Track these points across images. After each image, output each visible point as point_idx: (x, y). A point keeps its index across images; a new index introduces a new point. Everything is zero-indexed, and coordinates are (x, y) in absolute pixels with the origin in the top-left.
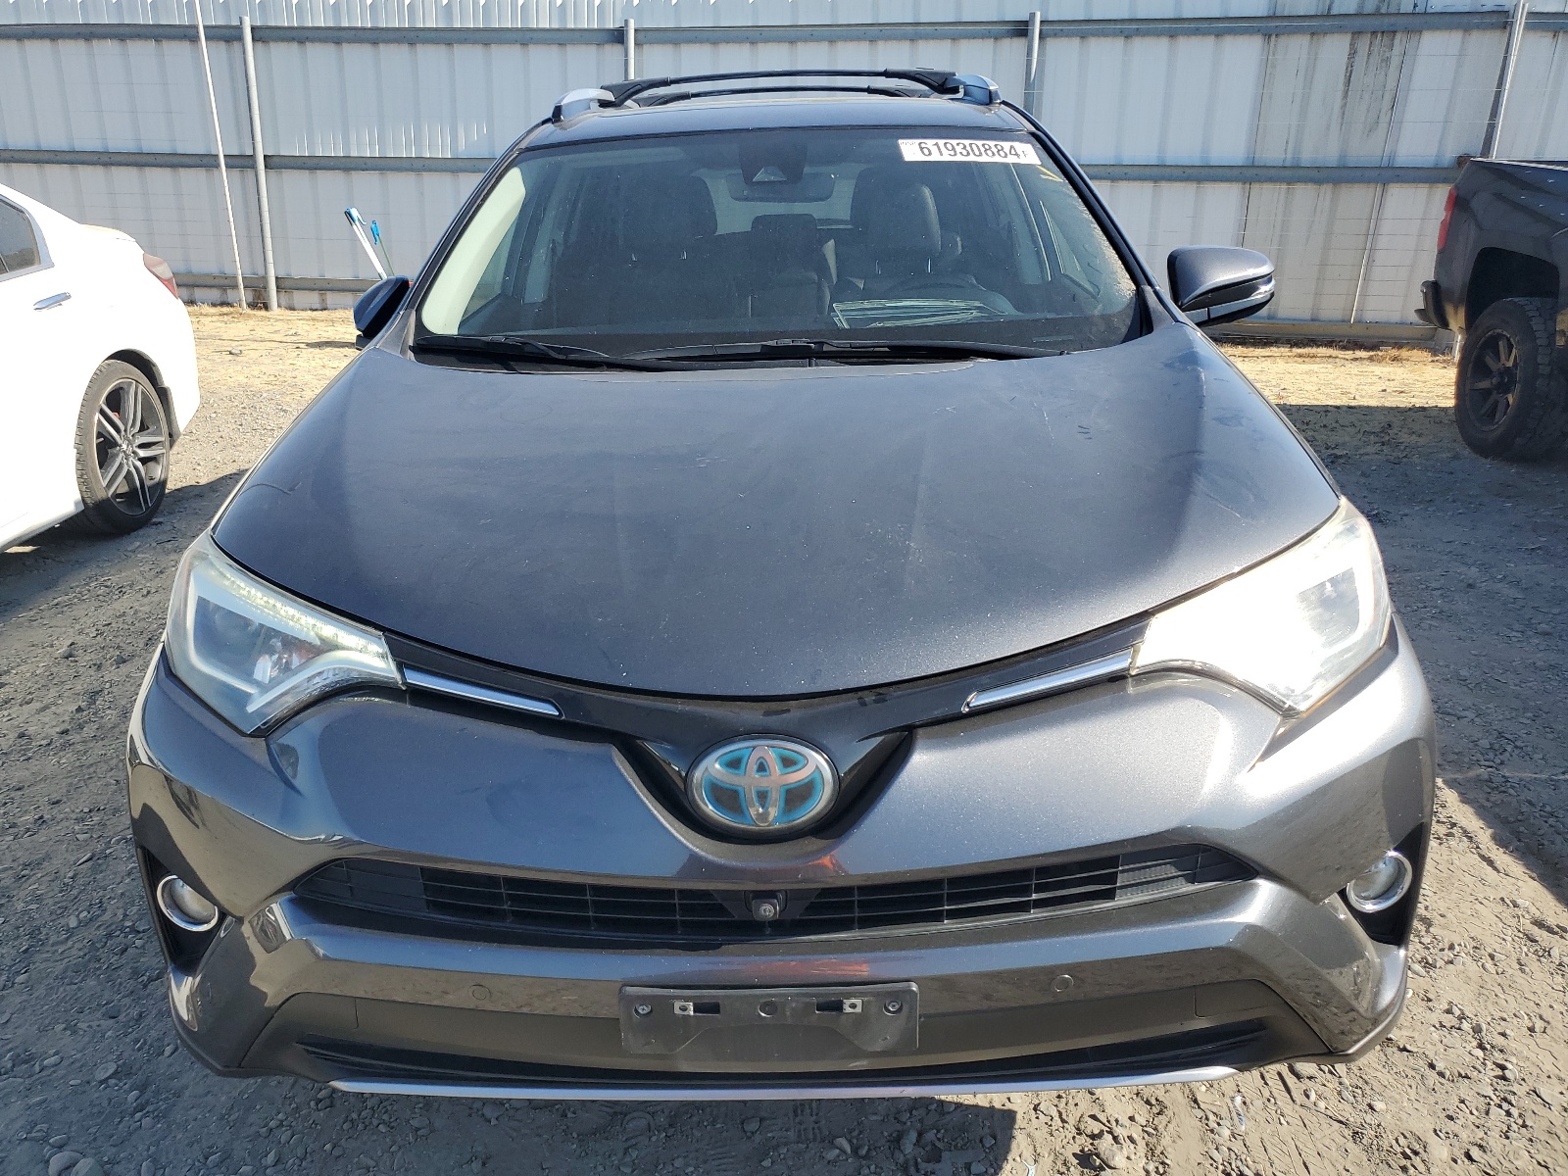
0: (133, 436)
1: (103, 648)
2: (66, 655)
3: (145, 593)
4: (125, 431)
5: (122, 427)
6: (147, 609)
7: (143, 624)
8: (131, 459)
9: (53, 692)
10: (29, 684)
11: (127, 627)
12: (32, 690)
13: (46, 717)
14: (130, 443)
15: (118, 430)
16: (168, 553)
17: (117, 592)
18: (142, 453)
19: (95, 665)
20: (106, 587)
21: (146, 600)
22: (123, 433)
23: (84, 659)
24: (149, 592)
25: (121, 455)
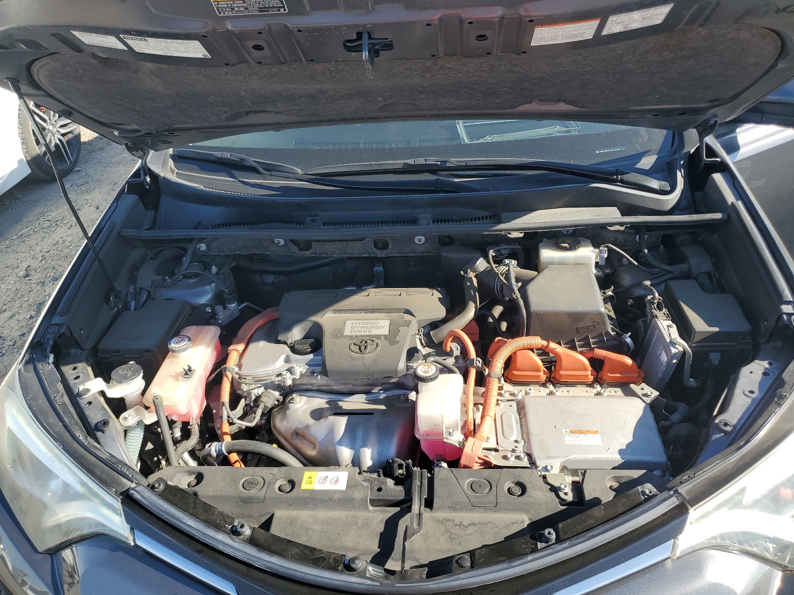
0: (55, 121)
1: (45, 269)
2: (24, 275)
3: (69, 226)
4: (50, 119)
5: (46, 118)
6: (69, 239)
7: (67, 250)
8: (56, 135)
9: (17, 304)
10: (5, 298)
11: (58, 253)
12: (6, 302)
13: (13, 323)
14: (54, 126)
15: (44, 120)
16: (82, 193)
17: (54, 225)
18: (63, 131)
19: (40, 282)
20: (48, 221)
21: (70, 232)
22: (48, 121)
23: (36, 277)
24: (71, 226)
25: (50, 135)
